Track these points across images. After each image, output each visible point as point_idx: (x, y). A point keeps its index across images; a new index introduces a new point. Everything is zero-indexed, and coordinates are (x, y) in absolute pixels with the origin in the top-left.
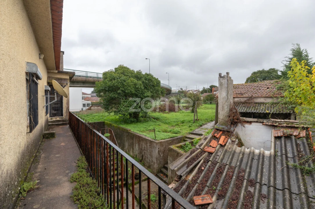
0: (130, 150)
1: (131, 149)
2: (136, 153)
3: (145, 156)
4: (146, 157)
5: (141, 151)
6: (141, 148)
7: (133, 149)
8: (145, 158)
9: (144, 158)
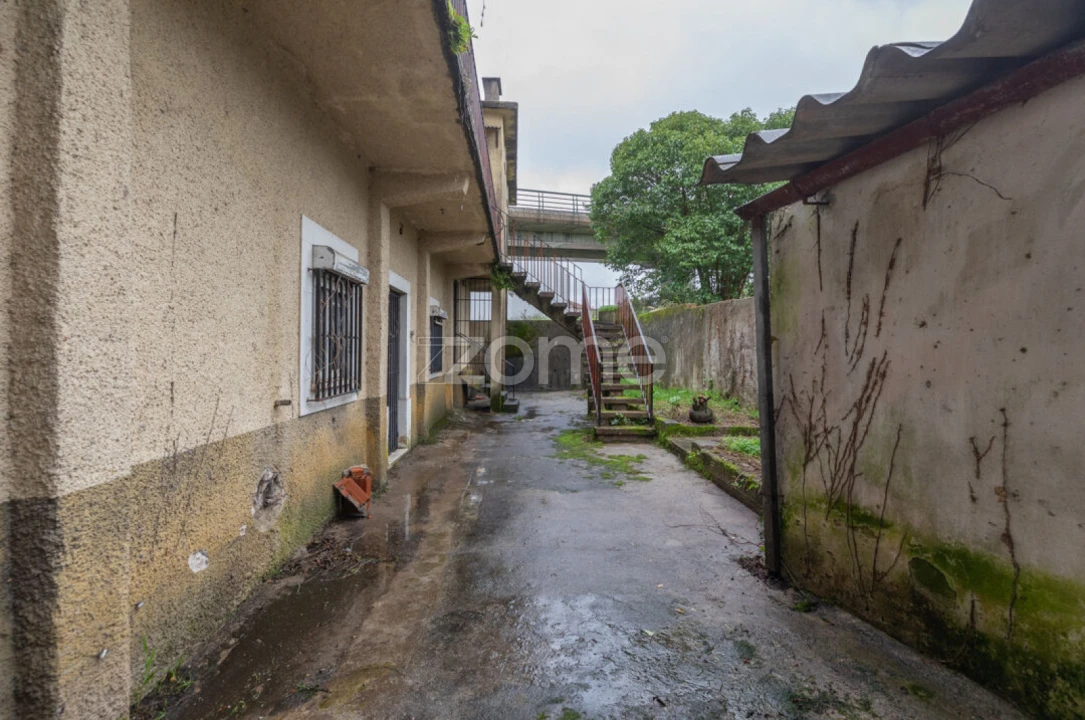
0: (689, 374)
1: (695, 369)
2: (711, 376)
3: (745, 371)
4: (748, 375)
5: (729, 359)
6: (729, 345)
7: (701, 365)
8: (743, 381)
9: (739, 381)
